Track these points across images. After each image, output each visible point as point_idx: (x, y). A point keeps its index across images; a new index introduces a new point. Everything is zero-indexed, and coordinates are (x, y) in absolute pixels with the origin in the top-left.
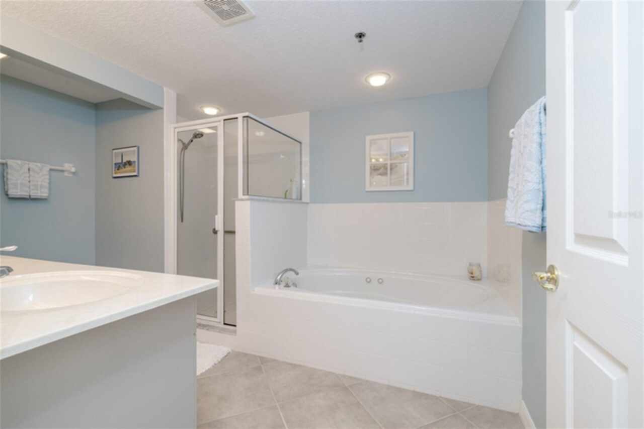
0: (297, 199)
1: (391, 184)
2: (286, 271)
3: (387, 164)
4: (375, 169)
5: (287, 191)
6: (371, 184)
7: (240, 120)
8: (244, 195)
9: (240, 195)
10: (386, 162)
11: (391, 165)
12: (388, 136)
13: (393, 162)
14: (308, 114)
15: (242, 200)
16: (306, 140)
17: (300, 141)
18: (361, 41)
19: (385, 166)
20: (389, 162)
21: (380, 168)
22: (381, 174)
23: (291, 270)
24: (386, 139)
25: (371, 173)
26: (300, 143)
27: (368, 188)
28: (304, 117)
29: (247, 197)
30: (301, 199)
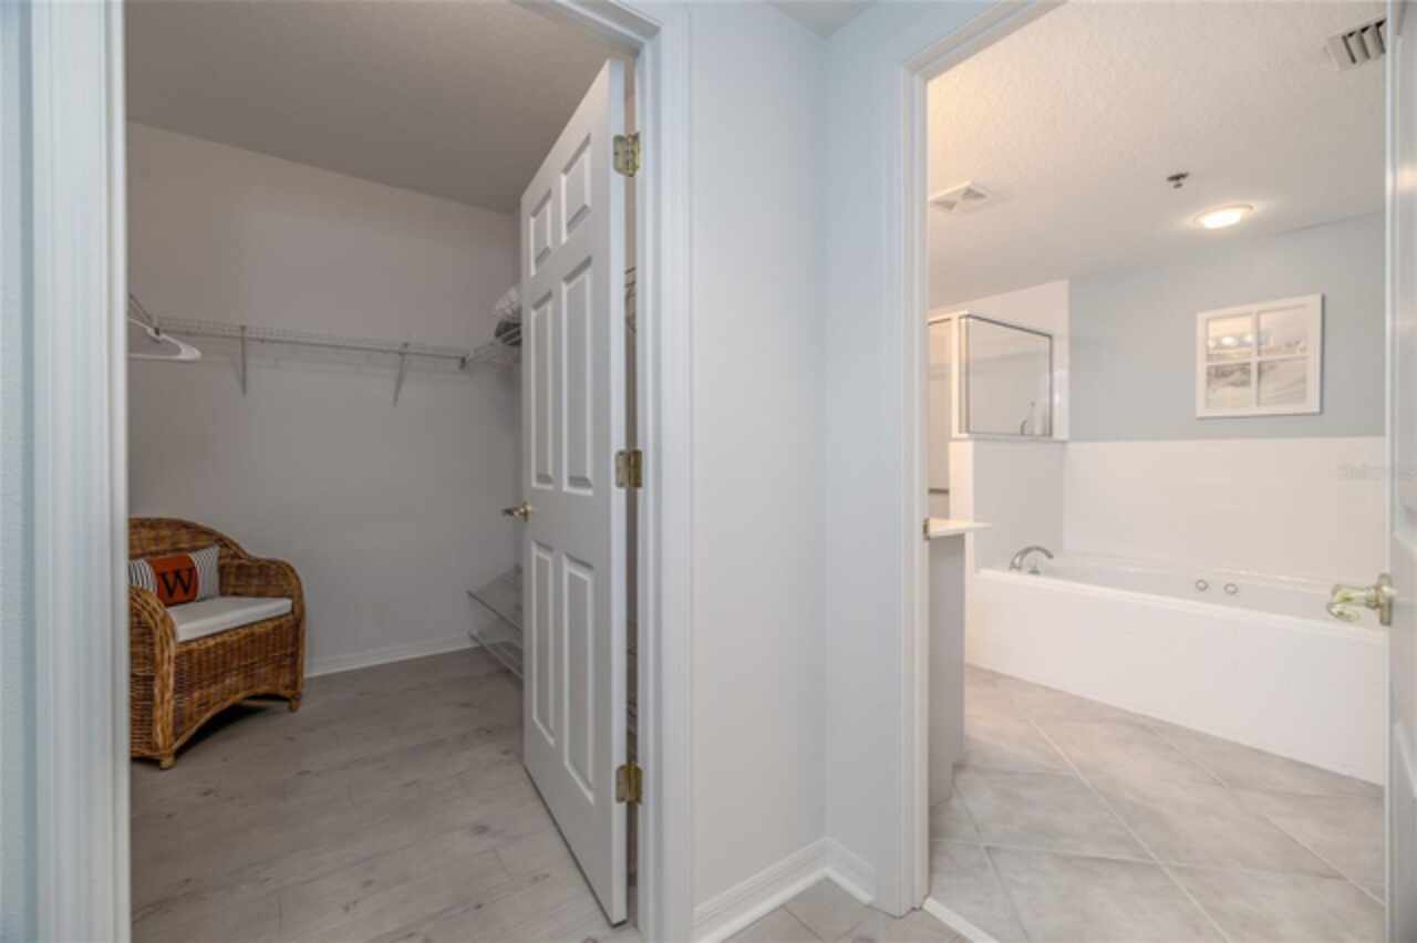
0: (1044, 435)
1: (1258, 403)
2: (1028, 550)
3: (1249, 364)
4: (1219, 374)
5: (1024, 423)
6: (1208, 401)
7: (955, 323)
8: (960, 432)
9: (955, 433)
10: (1247, 360)
11: (1260, 365)
12: (1256, 308)
13: (1264, 358)
14: (1066, 282)
15: (956, 440)
16: (1060, 328)
17: (1050, 333)
18: (1179, 186)
19: (1244, 368)
20: (1254, 360)
21: (1232, 373)
22: (1234, 384)
23: (1038, 549)
24: (1249, 314)
25: (1209, 383)
26: (1050, 337)
27: (1201, 411)
28: (1058, 291)
29: (965, 435)
30: (1051, 434)
